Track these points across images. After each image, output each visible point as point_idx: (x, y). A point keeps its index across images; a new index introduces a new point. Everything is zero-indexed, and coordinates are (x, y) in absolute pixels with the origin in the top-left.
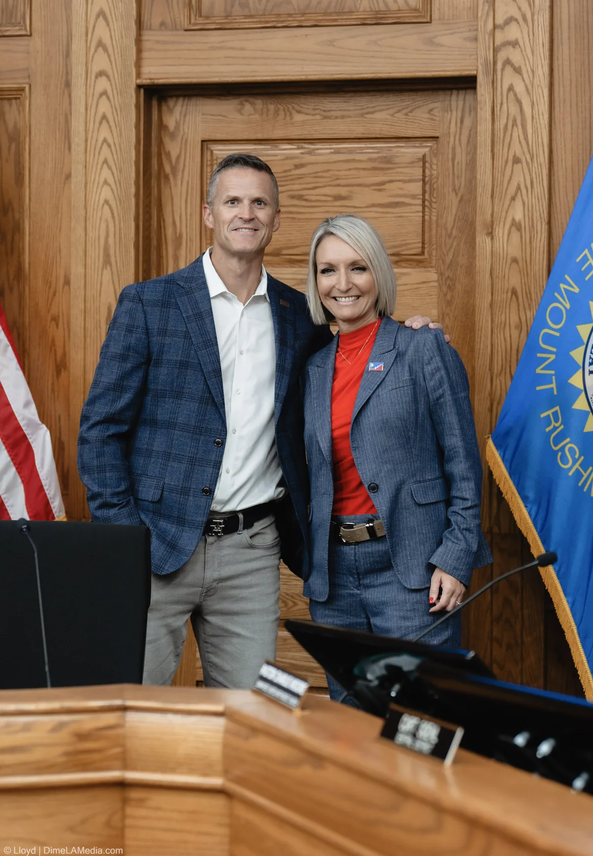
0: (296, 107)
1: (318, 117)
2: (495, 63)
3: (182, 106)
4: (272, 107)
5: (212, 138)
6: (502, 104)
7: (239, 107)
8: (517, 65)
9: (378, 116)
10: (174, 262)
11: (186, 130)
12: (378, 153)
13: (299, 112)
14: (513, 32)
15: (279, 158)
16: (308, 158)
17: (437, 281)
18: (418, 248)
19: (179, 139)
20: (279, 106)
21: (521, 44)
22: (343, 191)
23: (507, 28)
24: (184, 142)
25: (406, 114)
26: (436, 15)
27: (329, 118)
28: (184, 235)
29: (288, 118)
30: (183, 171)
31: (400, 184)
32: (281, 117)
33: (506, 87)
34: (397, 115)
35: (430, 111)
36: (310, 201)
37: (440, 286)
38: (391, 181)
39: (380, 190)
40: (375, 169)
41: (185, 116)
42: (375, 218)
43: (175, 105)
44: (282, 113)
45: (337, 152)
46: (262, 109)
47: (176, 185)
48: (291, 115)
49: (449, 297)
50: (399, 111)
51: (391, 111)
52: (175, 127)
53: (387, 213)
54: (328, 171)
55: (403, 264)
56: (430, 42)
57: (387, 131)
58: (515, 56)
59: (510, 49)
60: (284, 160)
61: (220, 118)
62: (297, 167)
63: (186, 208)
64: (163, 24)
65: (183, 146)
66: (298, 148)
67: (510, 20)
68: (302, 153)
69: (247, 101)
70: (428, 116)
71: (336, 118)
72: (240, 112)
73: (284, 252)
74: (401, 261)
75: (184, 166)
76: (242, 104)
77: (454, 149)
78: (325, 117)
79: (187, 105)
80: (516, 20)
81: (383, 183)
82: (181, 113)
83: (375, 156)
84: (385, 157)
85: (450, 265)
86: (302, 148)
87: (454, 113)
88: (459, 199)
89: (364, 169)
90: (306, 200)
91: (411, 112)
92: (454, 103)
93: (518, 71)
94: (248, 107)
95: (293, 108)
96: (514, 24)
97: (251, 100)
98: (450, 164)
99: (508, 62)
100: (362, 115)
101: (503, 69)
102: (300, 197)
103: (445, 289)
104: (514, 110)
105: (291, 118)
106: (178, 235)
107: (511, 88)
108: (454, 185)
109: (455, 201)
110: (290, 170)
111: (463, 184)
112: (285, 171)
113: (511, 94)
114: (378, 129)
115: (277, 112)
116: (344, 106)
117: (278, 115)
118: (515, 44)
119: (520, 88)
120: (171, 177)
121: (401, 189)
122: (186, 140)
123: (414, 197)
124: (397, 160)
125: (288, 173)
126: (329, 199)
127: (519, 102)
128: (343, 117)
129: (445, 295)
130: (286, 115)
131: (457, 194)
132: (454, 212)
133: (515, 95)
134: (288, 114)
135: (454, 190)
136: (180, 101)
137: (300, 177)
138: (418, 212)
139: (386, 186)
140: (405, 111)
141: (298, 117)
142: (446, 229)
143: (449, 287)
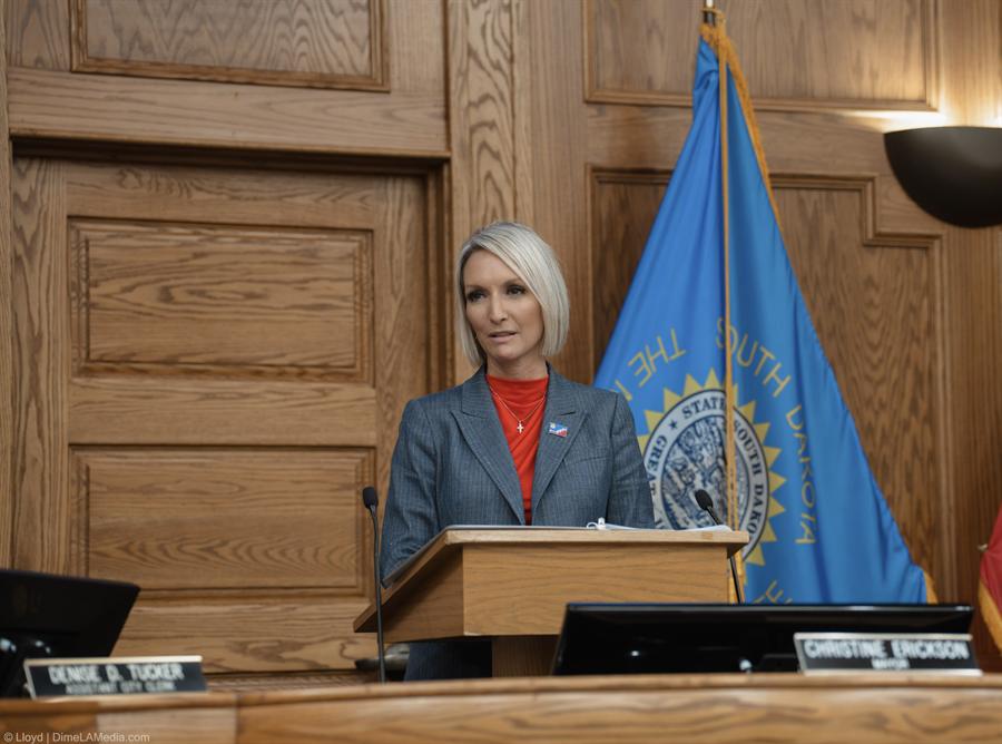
0: (196, 183)
1: (224, 197)
2: (471, 145)
3: (39, 170)
4: (163, 181)
5: (83, 213)
6: (479, 192)
7: (119, 177)
8: (495, 149)
9: (299, 200)
10: (32, 369)
11: (45, 201)
12: (297, 245)
13: (199, 189)
14: (489, 112)
15: (171, 243)
16: (209, 247)
17: (376, 398)
18: (350, 359)
19: (36, 211)
20: (173, 180)
21: (499, 125)
22: (258, 288)
23: (482, 107)
24: (42, 215)
25: (334, 201)
26: (395, 84)
27: (238, 198)
28: (46, 335)
29: (185, 195)
30: (42, 253)
31: (327, 283)
32: (176, 192)
33: (483, 174)
34: (324, 201)
35: (362, 199)
36: (215, 298)
37: (379, 404)
38: (316, 279)
39: (303, 289)
40: (295, 263)
41: (43, 182)
42: (298, 322)
43: (28, 169)
44: (176, 187)
45: (246, 240)
46: (150, 182)
47: (32, 270)
48: (188, 191)
49: (389, 416)
50: (325, 197)
51: (315, 196)
52: (29, 197)
53: (313, 316)
54: (236, 263)
55: (329, 378)
56: (389, 115)
57: (310, 219)
58: (493, 139)
59: (487, 129)
60: (179, 246)
61: (93, 189)
62: (197, 256)
63: (47, 301)
64: (39, 60)
65: (42, 222)
66: (195, 234)
67: (485, 98)
68: (201, 241)
69: (129, 170)
70: (359, 204)
71: (248, 199)
72: (120, 183)
73: (183, 359)
74: (329, 374)
75: (44, 246)
76: (121, 173)
77: (392, 244)
78: (233, 198)
79: (45, 170)
80: (493, 99)
81: (306, 281)
82: (37, 179)
83: (294, 248)
84: (307, 250)
85: (391, 379)
86: (199, 234)
87: (391, 204)
88: (398, 302)
89: (283, 263)
90: (210, 297)
91: (340, 198)
92: (390, 193)
93: (496, 156)
94: (131, 178)
95: (192, 184)
96: (489, 103)
97: (136, 170)
98: (388, 262)
99: (484, 145)
100: (280, 198)
101: (479, 153)
102: (202, 293)
103: (384, 407)
104: (493, 200)
105: (189, 196)
106: (36, 333)
107: (489, 176)
108: (392, 286)
109: (395, 306)
110: (186, 260)
111: (403, 286)
112: (182, 261)
113: (489, 182)
114: (300, 217)
115: (170, 188)
116: (256, 186)
117: (171, 191)
118: (492, 125)
119: (499, 176)
120: (25, 259)
121: (329, 288)
122: (46, 214)
123: (344, 298)
124: (321, 254)
125: (185, 263)
126: (240, 297)
127: (499, 192)
128: (255, 199)
129: (386, 414)
130: (181, 192)
131: (396, 297)
132: (394, 316)
133: (494, 183)
134: (185, 191)
135: (393, 292)
136: (36, 165)
137: (203, 268)
138: (349, 316)
139: (311, 285)
140: (333, 197)
141: (197, 196)
142: (384, 337)
143: (390, 406)
